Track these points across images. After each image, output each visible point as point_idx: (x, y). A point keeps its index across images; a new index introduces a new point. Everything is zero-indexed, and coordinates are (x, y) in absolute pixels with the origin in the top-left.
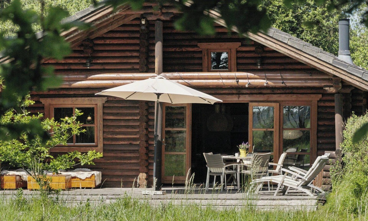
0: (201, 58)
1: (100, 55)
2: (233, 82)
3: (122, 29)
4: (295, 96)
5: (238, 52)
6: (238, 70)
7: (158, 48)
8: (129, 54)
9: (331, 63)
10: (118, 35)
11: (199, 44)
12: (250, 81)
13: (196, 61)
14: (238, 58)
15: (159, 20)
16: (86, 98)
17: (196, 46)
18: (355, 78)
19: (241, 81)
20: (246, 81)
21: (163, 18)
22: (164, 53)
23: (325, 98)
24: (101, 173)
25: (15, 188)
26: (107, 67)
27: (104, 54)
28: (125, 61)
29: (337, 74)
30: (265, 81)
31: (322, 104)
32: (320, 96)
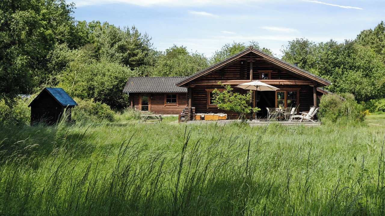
0: (259, 75)
1: (226, 74)
2: (278, 83)
3: (234, 65)
4: (291, 88)
5: (271, 73)
6: (272, 79)
7: (251, 71)
8: (236, 74)
9: (315, 76)
10: (232, 67)
11: (258, 71)
12: (284, 83)
13: (257, 77)
14: (271, 75)
15: (251, 62)
16: (221, 89)
17: (257, 71)
18: (323, 82)
19: (280, 83)
20: (283, 83)
21: (253, 61)
22: (253, 74)
23: (302, 89)
24: (226, 115)
25: (200, 120)
26: (229, 78)
27: (228, 74)
28: (235, 76)
29: (317, 80)
30: (289, 83)
31: (301, 91)
32: (300, 88)
